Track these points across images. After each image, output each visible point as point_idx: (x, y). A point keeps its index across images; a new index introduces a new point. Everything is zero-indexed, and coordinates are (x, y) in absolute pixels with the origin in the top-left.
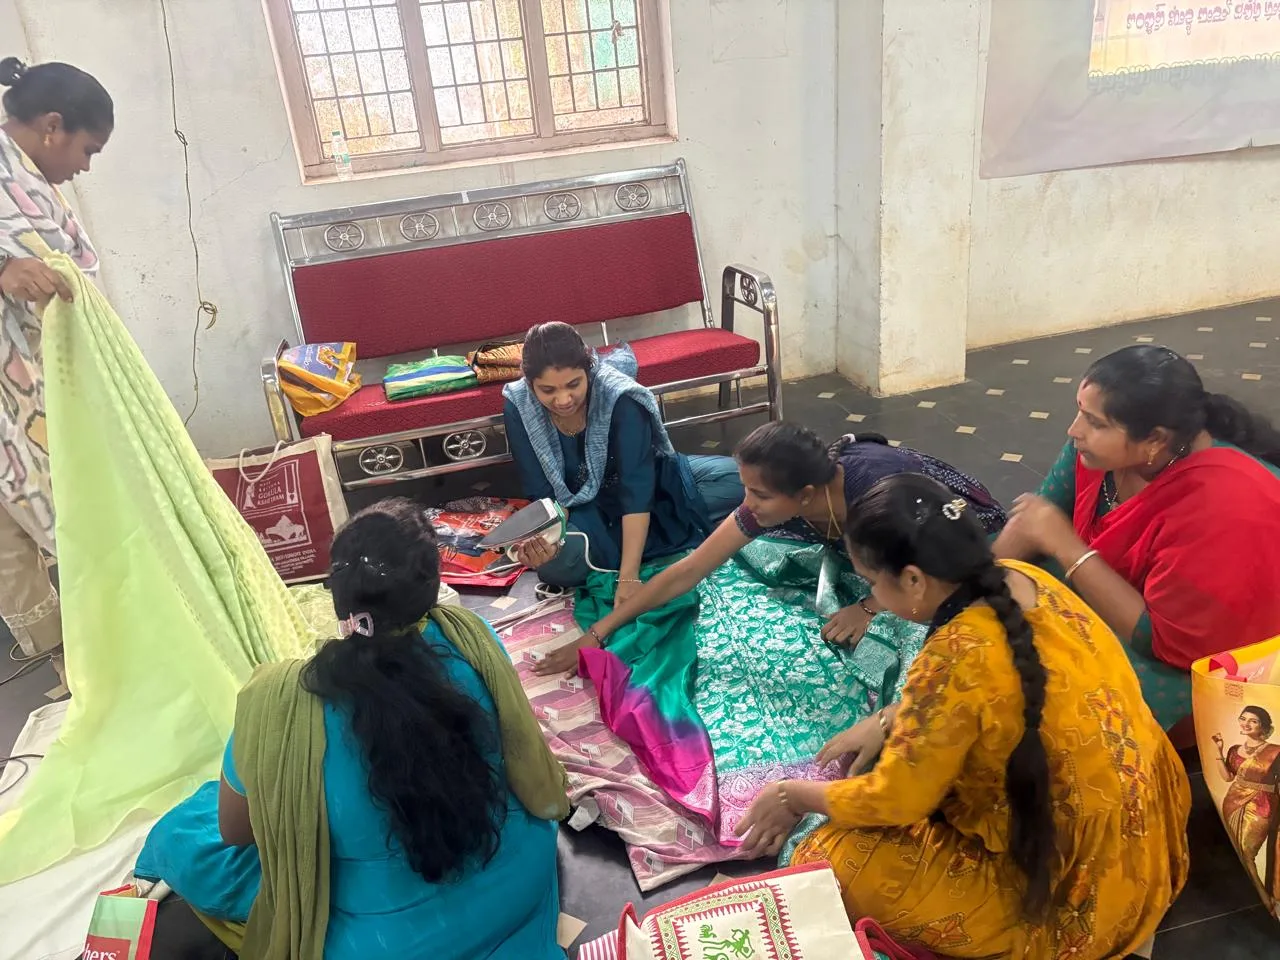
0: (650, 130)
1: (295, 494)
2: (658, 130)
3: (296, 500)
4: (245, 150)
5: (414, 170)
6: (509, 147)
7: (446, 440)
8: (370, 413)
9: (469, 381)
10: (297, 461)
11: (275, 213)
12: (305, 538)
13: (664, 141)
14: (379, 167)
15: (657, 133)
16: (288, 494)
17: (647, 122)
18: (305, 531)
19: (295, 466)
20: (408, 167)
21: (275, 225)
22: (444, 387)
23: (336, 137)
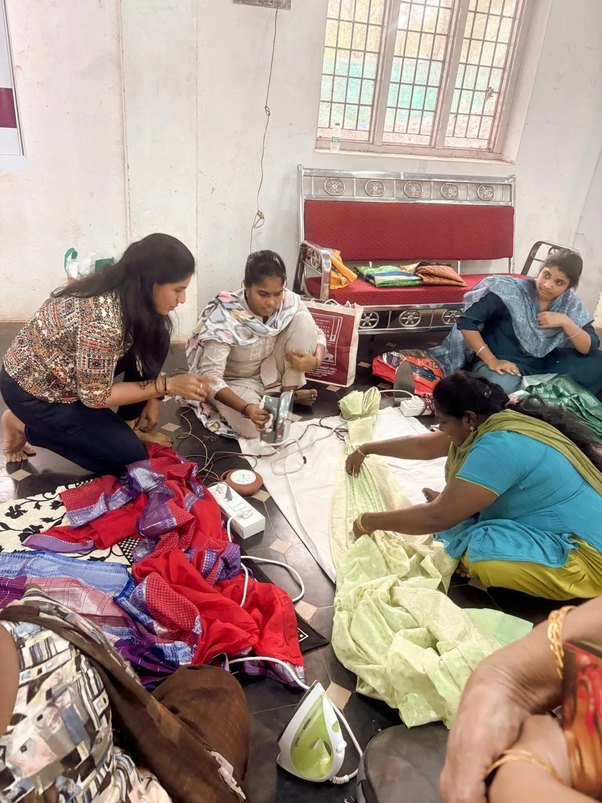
0: (490, 155)
1: (335, 336)
2: (497, 156)
3: (334, 340)
4: (291, 125)
5: (368, 154)
6: (419, 150)
7: (402, 314)
8: (364, 293)
9: (417, 282)
10: (342, 318)
11: (300, 165)
12: (333, 362)
13: (499, 163)
14: (347, 149)
15: (495, 158)
16: (332, 335)
17: (489, 150)
18: (334, 358)
19: (340, 320)
20: (364, 151)
21: (299, 172)
22: (405, 283)
23: (337, 126)
